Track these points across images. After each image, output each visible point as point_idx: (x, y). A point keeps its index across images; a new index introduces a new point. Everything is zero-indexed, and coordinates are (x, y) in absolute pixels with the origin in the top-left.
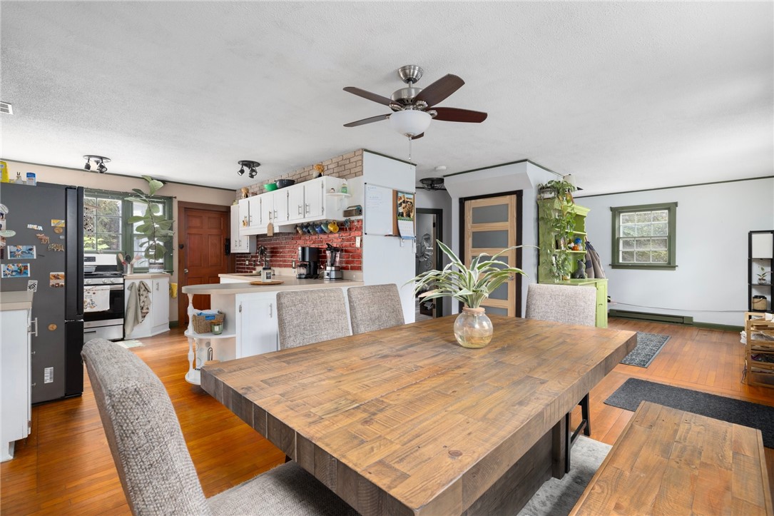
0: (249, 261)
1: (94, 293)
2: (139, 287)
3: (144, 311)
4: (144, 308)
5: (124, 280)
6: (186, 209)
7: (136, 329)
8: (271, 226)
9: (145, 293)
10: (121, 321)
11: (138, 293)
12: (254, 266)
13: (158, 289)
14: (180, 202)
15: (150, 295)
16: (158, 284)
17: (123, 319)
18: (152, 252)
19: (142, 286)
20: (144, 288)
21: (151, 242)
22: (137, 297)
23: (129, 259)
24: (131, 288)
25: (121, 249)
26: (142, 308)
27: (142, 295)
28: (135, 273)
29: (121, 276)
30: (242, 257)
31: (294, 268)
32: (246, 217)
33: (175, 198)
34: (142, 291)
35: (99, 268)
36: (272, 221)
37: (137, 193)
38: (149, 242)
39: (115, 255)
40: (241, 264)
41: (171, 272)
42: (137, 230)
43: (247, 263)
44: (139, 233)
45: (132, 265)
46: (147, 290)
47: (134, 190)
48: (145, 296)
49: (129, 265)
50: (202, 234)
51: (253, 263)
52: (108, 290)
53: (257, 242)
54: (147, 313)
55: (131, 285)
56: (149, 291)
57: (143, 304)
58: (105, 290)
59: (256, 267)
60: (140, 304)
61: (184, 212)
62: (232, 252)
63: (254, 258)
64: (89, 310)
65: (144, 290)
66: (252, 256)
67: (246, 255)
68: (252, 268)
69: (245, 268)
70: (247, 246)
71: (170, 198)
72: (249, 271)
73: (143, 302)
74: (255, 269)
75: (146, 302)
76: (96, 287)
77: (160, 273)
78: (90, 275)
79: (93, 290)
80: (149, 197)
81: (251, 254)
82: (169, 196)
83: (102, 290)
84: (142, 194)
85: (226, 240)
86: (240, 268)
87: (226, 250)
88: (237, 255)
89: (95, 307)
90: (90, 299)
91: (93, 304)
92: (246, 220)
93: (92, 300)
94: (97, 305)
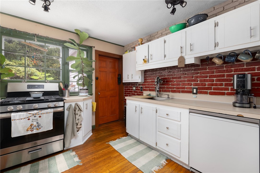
0: (136, 87)
1: (40, 117)
2: (75, 108)
3: (79, 126)
4: (79, 124)
5: (64, 103)
6: (100, 55)
7: (73, 141)
8: (182, 59)
9: (79, 113)
10: (62, 137)
11: (74, 112)
12: (141, 90)
13: (87, 108)
14: (96, 51)
15: (82, 114)
16: (87, 105)
17: (63, 135)
18: (81, 82)
19: (77, 107)
20: (78, 109)
21: (80, 75)
22: (73, 115)
23: (66, 86)
24: (69, 109)
25: (61, 80)
26: (77, 124)
27: (77, 114)
28: (70, 96)
29: (62, 100)
30: (130, 85)
31: (196, 94)
32: (145, 57)
33: (94, 47)
34: (77, 111)
35: (46, 93)
36: (183, 55)
37: (72, 42)
38: (78, 75)
39: (58, 84)
40: (130, 89)
41: (92, 95)
42: (72, 67)
43: (134, 88)
44: (72, 69)
45: (69, 91)
46: (80, 110)
47: (70, 39)
48: (79, 115)
49: (67, 91)
50: (106, 72)
51: (140, 89)
52: (52, 112)
53: (145, 75)
54: (80, 128)
55: (69, 107)
56: (81, 111)
57: (78, 121)
58: (49, 113)
59: (143, 91)
60: (76, 121)
61: (98, 57)
62: (123, 82)
63: (142, 85)
64: (35, 132)
65: (78, 110)
66: (140, 84)
67: (133, 84)
68: (139, 92)
69: (132, 92)
70: (139, 78)
71: (91, 48)
72: (136, 93)
73: (78, 119)
74: (142, 93)
75: (79, 120)
76: (42, 111)
77: (87, 96)
78: (37, 100)
79: (39, 114)
80: (79, 45)
81: (139, 83)
82: (90, 46)
83: (47, 113)
84: (75, 42)
85: (119, 75)
86: (127, 91)
87: (118, 81)
88: (126, 84)
89: (40, 128)
90: (36, 122)
91: (39, 127)
92: (146, 58)
93: (38, 123)
94: (42, 127)
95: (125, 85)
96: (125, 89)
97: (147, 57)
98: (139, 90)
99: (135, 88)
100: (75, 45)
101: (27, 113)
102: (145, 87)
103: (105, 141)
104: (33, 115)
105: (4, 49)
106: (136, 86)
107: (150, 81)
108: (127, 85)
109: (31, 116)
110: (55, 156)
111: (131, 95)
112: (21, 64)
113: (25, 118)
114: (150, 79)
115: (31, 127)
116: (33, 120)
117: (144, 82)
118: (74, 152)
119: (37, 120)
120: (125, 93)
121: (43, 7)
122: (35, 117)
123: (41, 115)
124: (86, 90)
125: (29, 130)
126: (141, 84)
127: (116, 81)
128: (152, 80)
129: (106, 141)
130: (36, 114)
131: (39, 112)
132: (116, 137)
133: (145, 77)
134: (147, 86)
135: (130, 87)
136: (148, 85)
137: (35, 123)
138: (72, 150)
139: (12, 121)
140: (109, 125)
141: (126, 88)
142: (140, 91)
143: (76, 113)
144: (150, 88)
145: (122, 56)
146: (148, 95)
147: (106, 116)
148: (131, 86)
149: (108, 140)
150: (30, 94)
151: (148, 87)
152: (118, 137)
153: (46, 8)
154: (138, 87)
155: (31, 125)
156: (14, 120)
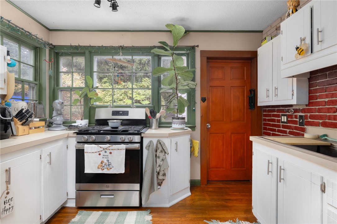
0: (288, 116)
1: (111, 153)
2: (157, 146)
3: (161, 177)
4: (161, 174)
5: (142, 138)
6: (208, 58)
9: (161, 155)
10: (137, 186)
11: (155, 154)
12: (301, 124)
13: (176, 150)
14: (202, 52)
15: (168, 158)
16: (176, 144)
19: (159, 145)
20: (161, 149)
22: (153, 156)
23: (152, 113)
26: (158, 173)
27: (159, 157)
29: (139, 133)
30: (274, 111)
33: (198, 46)
34: (159, 151)
37: (163, 46)
39: (145, 109)
40: (274, 120)
41: (193, 128)
42: (163, 84)
43: (284, 119)
45: (157, 120)
46: (164, 151)
47: (160, 42)
48: (161, 158)
49: (154, 120)
50: (224, 86)
51: (298, 120)
52: (124, 149)
53: (310, 86)
54: (164, 180)
55: (149, 145)
56: (165, 153)
57: (159, 168)
58: (121, 149)
59: (305, 127)
60: (157, 168)
61: (206, 62)
62: (259, 104)
63: (303, 111)
64: (105, 171)
65: (161, 151)
66: (296, 109)
67: (281, 108)
68: (296, 128)
69: (279, 126)
70: (293, 95)
71: (193, 49)
72: (288, 130)
73: (159, 166)
74: (304, 130)
75: (162, 167)
76: (113, 145)
77: (182, 129)
78: (114, 132)
79: (109, 150)
80: (172, 48)
81: (294, 108)
82: (191, 46)
83: (118, 149)
84: (167, 45)
85: (251, 91)
86: (269, 125)
87: (249, 103)
88: (267, 109)
89: (111, 168)
90: (107, 159)
91: (110, 166)
92: (305, 44)
93: (108, 160)
94: (113, 167)
95: (265, 111)
96: (265, 120)
97: (308, 41)
98: (295, 122)
99: (285, 117)
100: (166, 50)
101: (98, 146)
102: (311, 117)
103: (204, 216)
104: (104, 150)
105: (96, 71)
106: (287, 113)
107: (327, 100)
108: (269, 111)
109: (101, 151)
110: (129, 212)
111: (277, 133)
112: (141, 87)
113: (96, 152)
114: (327, 96)
115: (102, 165)
116: (104, 157)
117: (309, 103)
118: (151, 216)
119: (107, 157)
120: (265, 129)
121: (110, 7)
122: (106, 152)
123: (111, 151)
124: (181, 119)
125: (100, 168)
126: (301, 108)
127: (244, 103)
128: (331, 99)
129: (206, 216)
130: (106, 149)
131: (109, 147)
132: (229, 216)
133: (310, 92)
134: (317, 114)
135: (274, 116)
136: (319, 110)
137: (105, 161)
138: (150, 212)
139: (85, 153)
140: (228, 186)
141: (267, 118)
142: (298, 126)
143: (157, 155)
144: (327, 121)
145: (257, 52)
146: (318, 138)
147: (223, 168)
148: (276, 113)
149: (211, 216)
150: (108, 122)
151: (321, 117)
152: (233, 216)
153: (114, 7)
154: (294, 117)
155: (102, 163)
156: (87, 152)
